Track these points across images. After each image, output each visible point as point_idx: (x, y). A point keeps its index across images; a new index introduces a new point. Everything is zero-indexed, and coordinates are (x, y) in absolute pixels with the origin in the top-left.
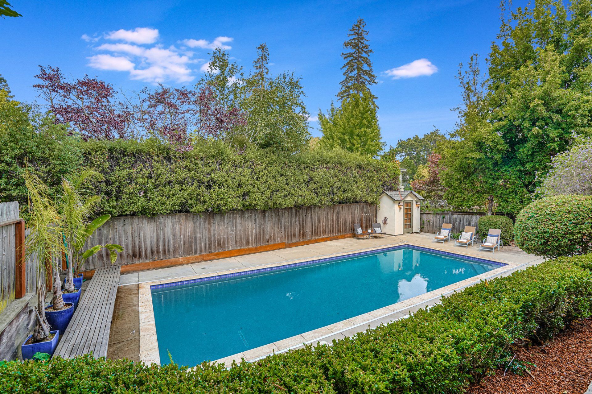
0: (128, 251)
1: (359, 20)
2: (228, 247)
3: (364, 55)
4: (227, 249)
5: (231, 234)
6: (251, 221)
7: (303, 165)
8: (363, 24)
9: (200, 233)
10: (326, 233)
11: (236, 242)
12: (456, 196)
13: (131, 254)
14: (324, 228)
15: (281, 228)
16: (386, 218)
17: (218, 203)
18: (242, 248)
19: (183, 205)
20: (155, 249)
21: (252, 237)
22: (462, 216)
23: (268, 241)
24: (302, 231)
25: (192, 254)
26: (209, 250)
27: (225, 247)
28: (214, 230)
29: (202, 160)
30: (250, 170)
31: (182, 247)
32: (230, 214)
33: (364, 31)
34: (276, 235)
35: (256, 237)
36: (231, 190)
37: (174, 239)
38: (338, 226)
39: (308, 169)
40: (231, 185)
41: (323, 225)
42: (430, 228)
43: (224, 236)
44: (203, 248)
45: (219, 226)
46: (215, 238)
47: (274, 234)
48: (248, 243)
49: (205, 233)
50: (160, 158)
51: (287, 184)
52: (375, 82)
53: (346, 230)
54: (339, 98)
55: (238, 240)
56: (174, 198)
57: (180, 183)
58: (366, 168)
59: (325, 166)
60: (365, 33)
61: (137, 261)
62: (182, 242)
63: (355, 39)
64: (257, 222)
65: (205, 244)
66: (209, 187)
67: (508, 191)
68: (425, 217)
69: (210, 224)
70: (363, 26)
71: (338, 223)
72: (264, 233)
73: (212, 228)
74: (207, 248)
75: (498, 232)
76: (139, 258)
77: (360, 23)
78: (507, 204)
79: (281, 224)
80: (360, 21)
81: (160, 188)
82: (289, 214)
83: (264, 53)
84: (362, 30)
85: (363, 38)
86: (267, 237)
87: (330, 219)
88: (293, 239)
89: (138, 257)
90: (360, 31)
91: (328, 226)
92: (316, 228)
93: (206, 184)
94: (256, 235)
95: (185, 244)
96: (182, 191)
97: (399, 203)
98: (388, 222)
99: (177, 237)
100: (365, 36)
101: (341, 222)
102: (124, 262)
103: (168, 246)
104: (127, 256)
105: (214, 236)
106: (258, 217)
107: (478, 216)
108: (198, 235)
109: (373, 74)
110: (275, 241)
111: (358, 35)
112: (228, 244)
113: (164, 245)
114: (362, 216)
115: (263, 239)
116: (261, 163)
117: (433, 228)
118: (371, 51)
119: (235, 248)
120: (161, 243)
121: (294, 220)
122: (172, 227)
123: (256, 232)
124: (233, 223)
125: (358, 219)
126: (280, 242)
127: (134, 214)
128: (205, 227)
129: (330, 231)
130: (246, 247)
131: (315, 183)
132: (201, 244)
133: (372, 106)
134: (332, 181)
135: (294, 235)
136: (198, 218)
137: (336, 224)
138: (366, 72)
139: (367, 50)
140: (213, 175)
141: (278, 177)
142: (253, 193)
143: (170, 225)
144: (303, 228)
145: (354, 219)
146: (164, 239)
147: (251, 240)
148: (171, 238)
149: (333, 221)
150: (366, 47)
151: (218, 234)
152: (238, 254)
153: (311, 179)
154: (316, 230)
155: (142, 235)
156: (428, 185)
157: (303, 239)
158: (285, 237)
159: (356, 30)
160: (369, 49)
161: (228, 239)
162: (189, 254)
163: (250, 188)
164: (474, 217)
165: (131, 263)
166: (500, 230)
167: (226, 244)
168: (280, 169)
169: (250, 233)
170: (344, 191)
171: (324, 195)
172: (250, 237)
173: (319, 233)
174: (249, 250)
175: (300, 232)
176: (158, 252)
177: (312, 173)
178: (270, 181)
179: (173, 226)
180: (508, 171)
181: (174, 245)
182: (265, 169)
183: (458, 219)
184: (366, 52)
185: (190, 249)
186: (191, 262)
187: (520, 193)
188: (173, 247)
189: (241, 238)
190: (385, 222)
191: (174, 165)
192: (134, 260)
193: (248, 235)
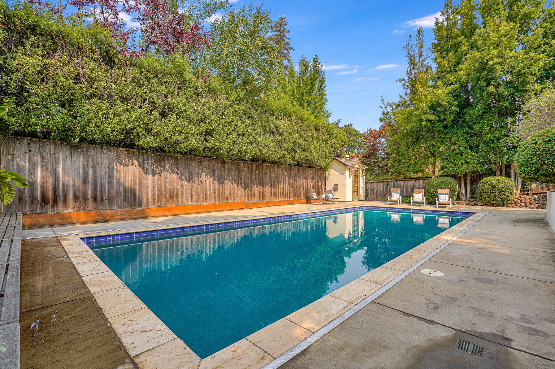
0: (33, 193)
2: (183, 202)
3: (285, 51)
4: (180, 204)
5: (187, 185)
6: (209, 172)
7: (269, 112)
8: (285, 23)
9: (147, 179)
10: (283, 196)
11: (192, 196)
12: (403, 161)
13: (39, 199)
14: (282, 190)
15: (241, 184)
16: (336, 184)
17: (175, 138)
18: (199, 203)
19: (127, 132)
20: (80, 194)
21: (210, 191)
22: (406, 183)
23: (227, 199)
24: (261, 191)
25: (136, 206)
26: (158, 202)
27: (178, 201)
28: (165, 177)
29: (157, 76)
31: (122, 194)
32: (186, 159)
34: (236, 192)
35: (215, 193)
36: (192, 124)
37: (110, 182)
38: (294, 189)
39: (274, 117)
42: (374, 196)
43: (178, 186)
44: (150, 200)
45: (171, 174)
46: (166, 187)
47: (234, 190)
48: (205, 198)
49: (154, 180)
50: (95, 56)
51: (254, 130)
53: (300, 195)
55: (194, 194)
56: (115, 120)
57: (125, 100)
58: (321, 130)
59: (289, 118)
60: (286, 31)
61: (48, 209)
62: (122, 189)
63: (276, 35)
64: (216, 173)
65: (154, 194)
66: (163, 115)
67: (454, 153)
68: (369, 186)
69: (160, 168)
70: (285, 25)
71: (294, 187)
72: (223, 190)
73: (163, 174)
74: (156, 200)
75: (448, 191)
76: (53, 206)
77: (282, 22)
78: (453, 165)
79: (241, 179)
80: (282, 19)
81: (94, 100)
82: (249, 170)
84: (284, 28)
85: (284, 36)
86: (227, 194)
87: (287, 181)
88: (253, 199)
89: (51, 203)
90: (282, 29)
91: (285, 188)
92: (275, 189)
93: (160, 110)
94: (215, 190)
95: (125, 192)
96: (127, 113)
97: (350, 169)
98: (339, 188)
99: (114, 181)
100: (286, 34)
101: (296, 186)
102: (27, 209)
103: (101, 191)
104: (33, 200)
105: (165, 183)
106: (217, 168)
107: (421, 181)
108: (144, 181)
110: (234, 199)
111: (280, 32)
112: (182, 198)
114: (314, 182)
115: (222, 195)
116: (227, 98)
117: (377, 196)
118: (291, 48)
119: (190, 203)
120: (90, 187)
121: (254, 176)
122: (107, 165)
124: (189, 171)
125: (311, 185)
126: (239, 201)
127: (46, 136)
128: (153, 172)
129: (287, 194)
130: (204, 203)
131: (280, 135)
132: (147, 193)
134: (294, 136)
135: (254, 195)
136: (145, 158)
137: (292, 187)
139: (288, 47)
140: (170, 100)
142: (218, 132)
143: (106, 161)
144: (263, 187)
145: (308, 184)
146: (95, 182)
147: (209, 194)
148: (106, 180)
149: (290, 184)
150: (288, 44)
151: (170, 183)
152: (194, 212)
153: (277, 128)
154: (275, 192)
155: (60, 170)
156: (367, 158)
157: (263, 199)
158: (245, 195)
159: (279, 27)
160: (291, 46)
161: (182, 192)
162: (132, 205)
163: (214, 125)
164: (417, 182)
165: (39, 211)
166: (448, 190)
167: (180, 197)
169: (208, 188)
170: (304, 150)
172: (208, 191)
174: (207, 207)
175: (260, 193)
176: (85, 199)
177: (277, 123)
178: (237, 121)
179: (109, 163)
180: (455, 133)
181: (109, 191)
182: (232, 106)
183: (402, 185)
184: (286, 49)
185: (132, 199)
186: (134, 216)
187: (465, 155)
188: (109, 194)
189: (197, 192)
190: (336, 189)
191: (116, 72)
192: (45, 209)
193: (206, 188)
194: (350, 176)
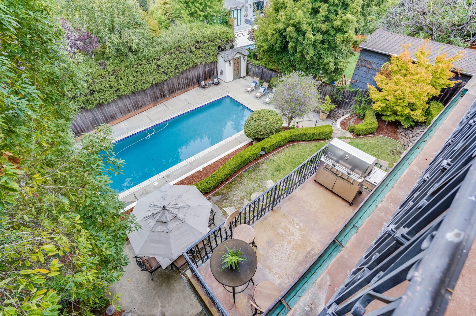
2: (118, 117)
5: (117, 110)
6: (127, 99)
10: (179, 90)
14: (178, 87)
15: (148, 96)
16: (222, 70)
18: (126, 115)
20: (76, 131)
21: (130, 107)
23: (141, 107)
24: (162, 94)
27: (115, 118)
28: (106, 112)
30: (114, 76)
34: (146, 101)
35: (133, 106)
36: (107, 92)
37: (84, 123)
38: (188, 83)
40: (105, 89)
41: (176, 85)
42: (252, 74)
43: (113, 112)
45: (108, 108)
47: (144, 101)
48: (129, 111)
49: (101, 115)
51: (143, 76)
53: (194, 83)
55: (122, 112)
62: (89, 124)
64: (131, 98)
65: (103, 120)
68: (250, 66)
69: (101, 109)
71: (187, 81)
72: (137, 103)
73: (104, 111)
79: (147, 94)
86: (140, 104)
87: (181, 80)
88: (157, 100)
91: (180, 85)
92: (172, 89)
95: (92, 124)
97: (229, 62)
98: (223, 73)
99: (85, 122)
101: (189, 80)
105: (107, 114)
108: (97, 117)
110: (146, 105)
113: (80, 128)
114: (205, 71)
115: (138, 106)
117: (254, 74)
120: (78, 128)
121: (155, 89)
123: (132, 104)
124: (116, 104)
125: (202, 74)
126: (149, 104)
128: (99, 112)
129: (183, 88)
130: (129, 114)
132: (100, 120)
134: (175, 62)
135: (158, 98)
136: (94, 111)
141: (135, 74)
142: (122, 88)
144: (163, 92)
145: (199, 75)
146: (79, 126)
147: (130, 109)
148: (82, 123)
149: (183, 81)
151: (109, 113)
152: (125, 119)
153: (159, 66)
157: (164, 98)
158: (152, 100)
163: (118, 86)
164: (273, 73)
168: (134, 69)
171: (171, 72)
173: (174, 91)
174: (131, 115)
175: (161, 95)
176: (79, 132)
177: (159, 63)
182: (125, 71)
183: (266, 72)
188: (86, 127)
189: (124, 110)
190: (221, 73)
193: (128, 107)
194: (230, 65)
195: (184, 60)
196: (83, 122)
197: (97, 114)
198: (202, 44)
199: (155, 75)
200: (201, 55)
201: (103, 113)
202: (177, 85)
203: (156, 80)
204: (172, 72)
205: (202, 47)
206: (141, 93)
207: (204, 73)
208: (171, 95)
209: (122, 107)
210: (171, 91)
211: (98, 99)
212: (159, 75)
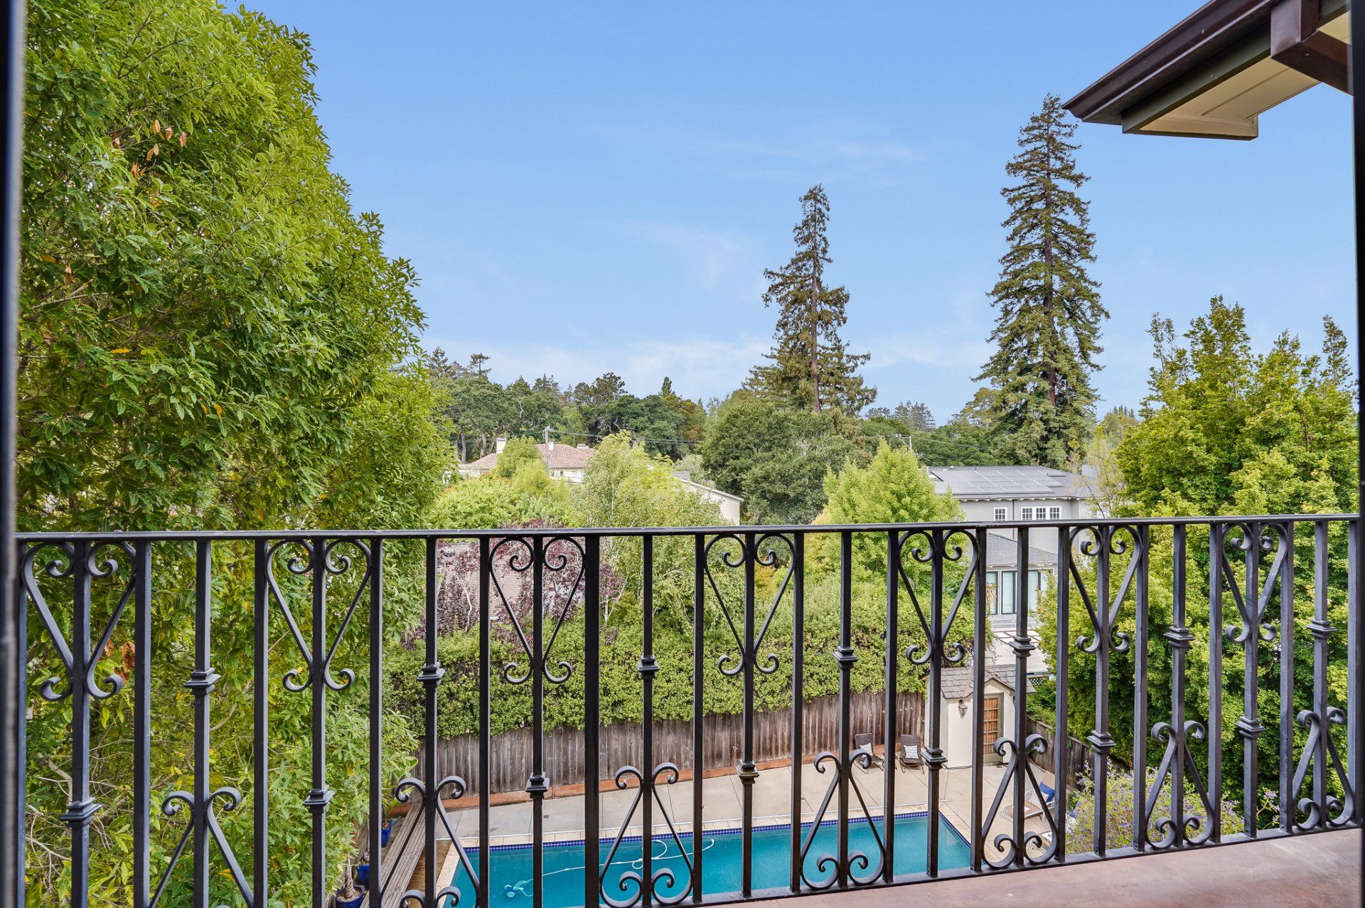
1: (1048, 101)
3: (1064, 185)
5: (602, 756)
6: (636, 734)
9: (551, 755)
11: (608, 769)
14: (786, 741)
21: (637, 760)
24: (735, 748)
26: (563, 780)
28: (573, 751)
30: (623, 668)
31: (524, 775)
33: (1065, 126)
34: (683, 756)
37: (513, 764)
38: (820, 736)
41: (783, 735)
44: (555, 778)
45: (581, 744)
46: (573, 762)
47: (678, 755)
49: (559, 755)
52: (1091, 257)
54: (996, 298)
55: (612, 765)
62: (524, 769)
63: (1037, 149)
65: (559, 771)
69: (566, 741)
70: (1060, 116)
71: (820, 732)
73: (570, 748)
77: (1051, 110)
79: (692, 737)
80: (1052, 103)
83: (819, 206)
84: (1059, 125)
88: (716, 762)
92: (768, 741)
97: (961, 702)
99: (516, 762)
101: (826, 729)
103: (504, 774)
109: (1087, 232)
114: (883, 715)
118: (1081, 177)
120: (494, 771)
125: (872, 722)
126: (689, 768)
128: (559, 747)
133: (1088, 313)
135: (719, 756)
138: (1070, 229)
139: (1072, 173)
141: (673, 675)
142: (629, 702)
143: (508, 744)
145: (861, 722)
146: (498, 765)
148: (509, 762)
149: (807, 728)
150: (1068, 166)
151: (578, 756)
152: (611, 787)
154: (768, 747)
155: (469, 758)
159: (1040, 127)
160: (1076, 172)
168: (676, 662)
169: (633, 756)
171: (772, 693)
173: (774, 751)
174: (630, 781)
175: (731, 750)
176: (491, 783)
181: (512, 773)
188: (511, 777)
189: (617, 762)
193: (631, 757)
194: (963, 714)
195: (817, 669)
196: (513, 758)
197: (551, 751)
198: (877, 637)
199: (725, 689)
200: (870, 666)
201: (566, 753)
202: (786, 734)
203: (723, 704)
204: (774, 692)
205: (877, 644)
206: (678, 731)
207: (878, 719)
208: (761, 760)
209: (616, 751)
210: (764, 749)
211: (566, 710)
212: (735, 693)
